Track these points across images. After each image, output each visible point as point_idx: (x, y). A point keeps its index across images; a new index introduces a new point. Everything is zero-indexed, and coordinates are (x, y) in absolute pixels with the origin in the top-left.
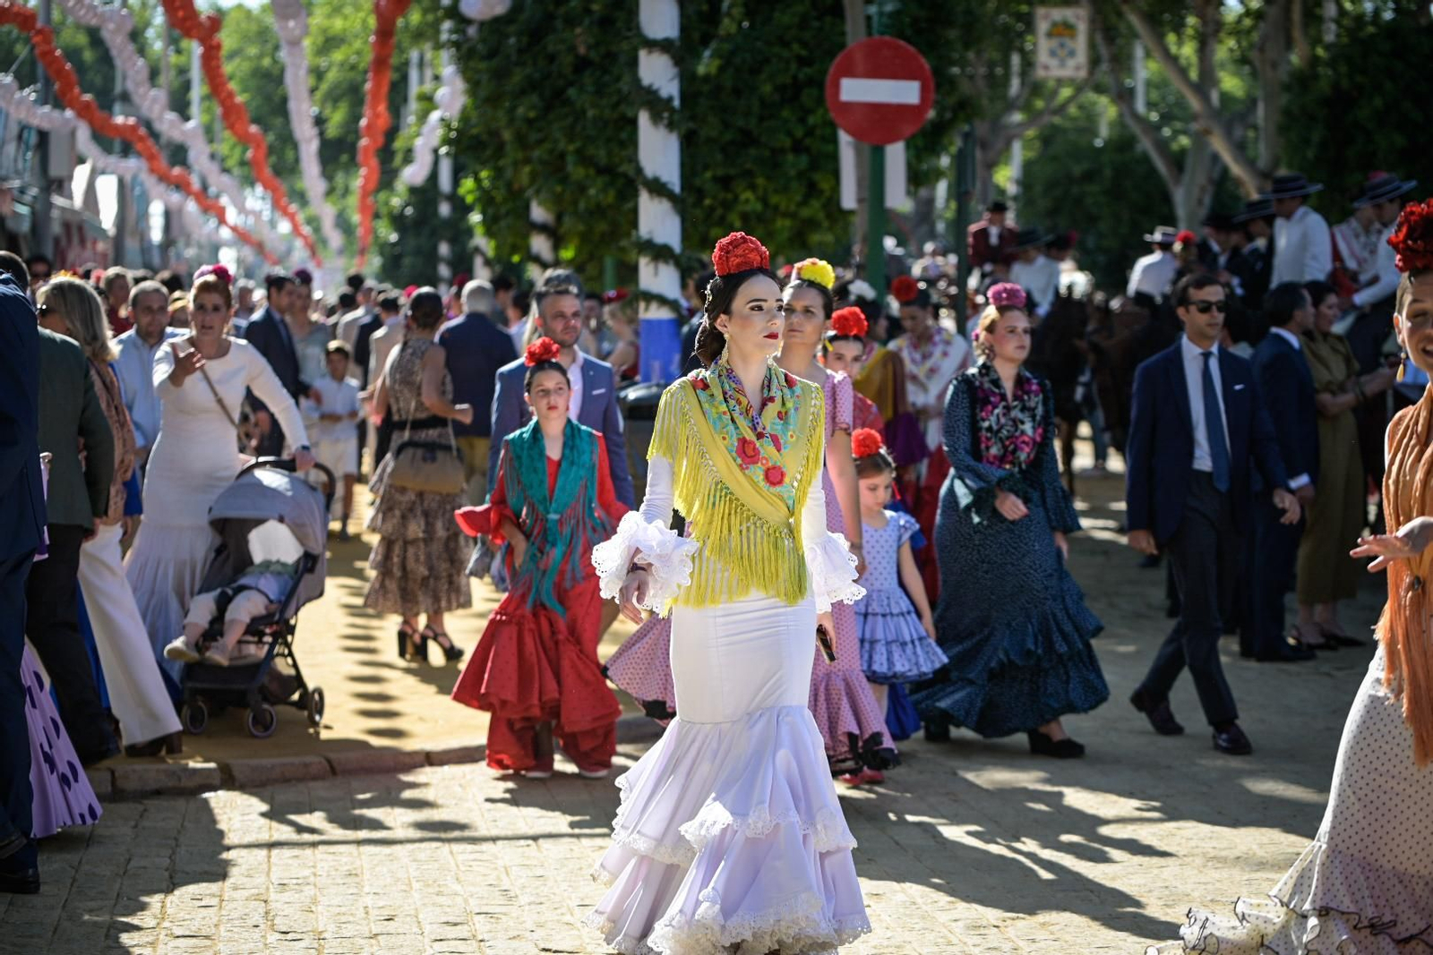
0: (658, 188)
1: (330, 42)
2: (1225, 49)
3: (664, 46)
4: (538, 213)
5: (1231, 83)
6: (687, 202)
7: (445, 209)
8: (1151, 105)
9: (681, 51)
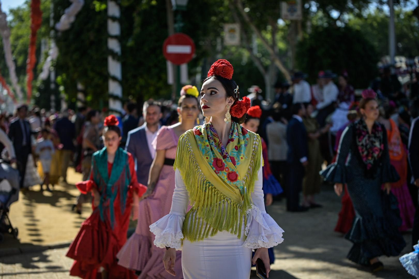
0: (115, 79)
1: (18, 38)
2: (279, 35)
3: (115, 37)
4: (80, 86)
5: (281, 45)
6: (123, 83)
7: (53, 86)
8: (259, 52)
9: (121, 39)
